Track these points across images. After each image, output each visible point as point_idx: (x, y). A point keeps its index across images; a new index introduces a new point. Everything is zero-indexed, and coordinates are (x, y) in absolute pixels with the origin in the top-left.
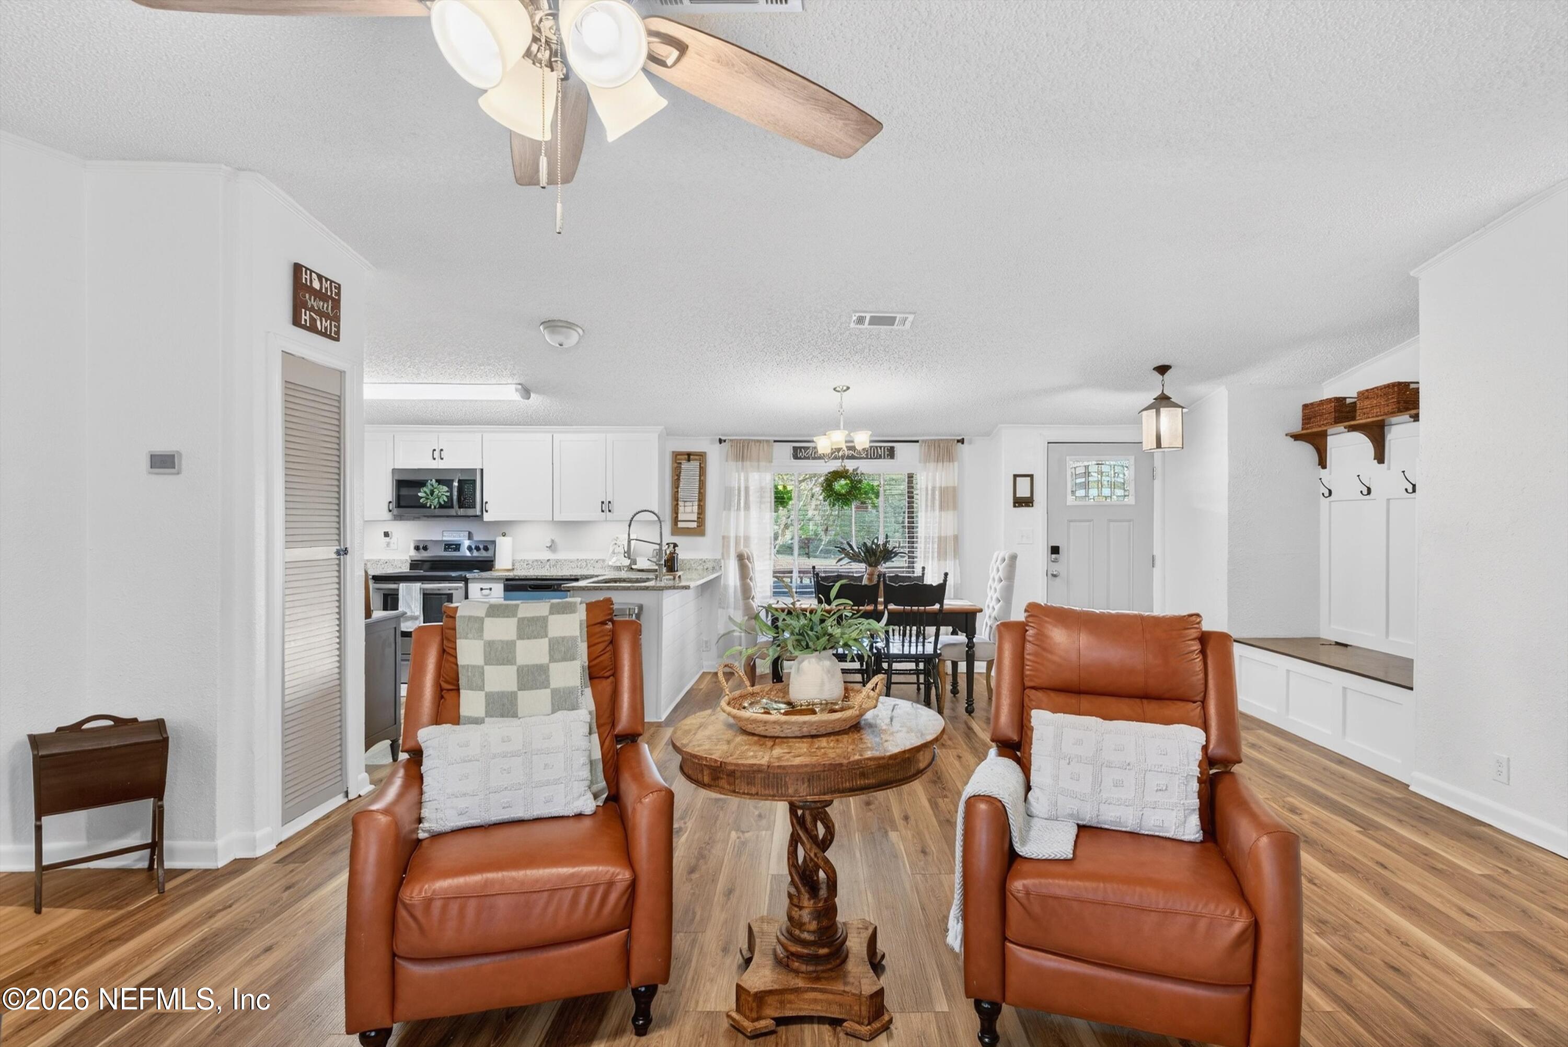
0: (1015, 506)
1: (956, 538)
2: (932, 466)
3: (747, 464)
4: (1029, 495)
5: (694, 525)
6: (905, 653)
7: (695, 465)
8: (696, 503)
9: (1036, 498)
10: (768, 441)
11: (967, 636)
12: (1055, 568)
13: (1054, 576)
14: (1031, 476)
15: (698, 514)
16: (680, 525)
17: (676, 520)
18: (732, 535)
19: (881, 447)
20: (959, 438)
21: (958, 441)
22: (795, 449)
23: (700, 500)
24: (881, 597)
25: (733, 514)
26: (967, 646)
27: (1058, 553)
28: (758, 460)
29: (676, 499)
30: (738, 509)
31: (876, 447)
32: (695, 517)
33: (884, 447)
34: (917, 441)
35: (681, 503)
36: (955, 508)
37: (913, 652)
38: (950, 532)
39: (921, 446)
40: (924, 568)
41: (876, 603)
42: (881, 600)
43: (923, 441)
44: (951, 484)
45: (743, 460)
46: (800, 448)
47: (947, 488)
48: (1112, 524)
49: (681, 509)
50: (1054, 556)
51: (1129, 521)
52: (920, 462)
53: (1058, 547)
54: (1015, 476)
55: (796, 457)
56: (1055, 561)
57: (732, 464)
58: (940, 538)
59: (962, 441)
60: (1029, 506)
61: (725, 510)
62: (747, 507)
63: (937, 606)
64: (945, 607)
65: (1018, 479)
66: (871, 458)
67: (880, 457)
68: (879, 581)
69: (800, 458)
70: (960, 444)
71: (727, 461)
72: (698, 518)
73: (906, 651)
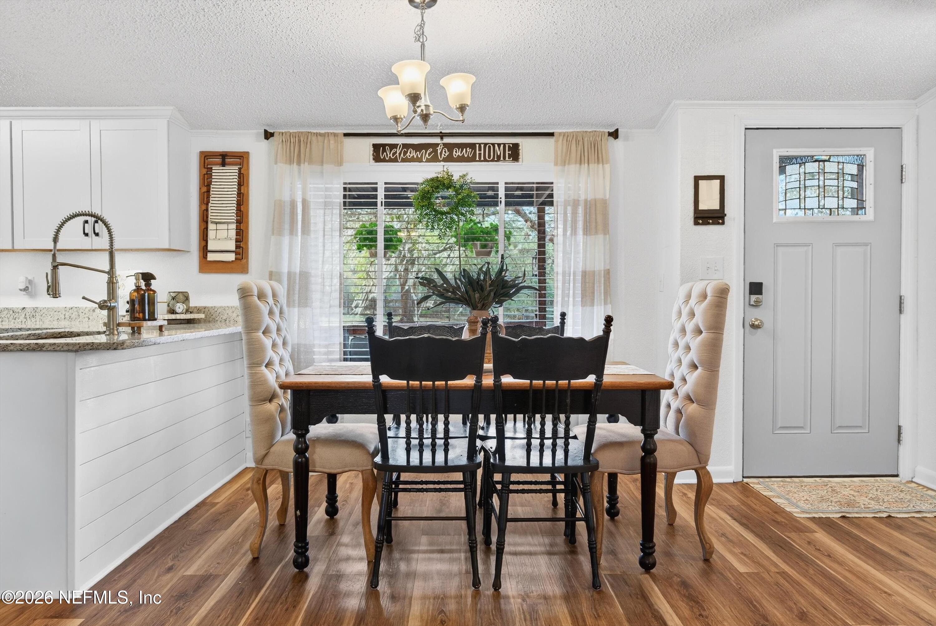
0: (696, 223)
1: (608, 273)
2: (573, 168)
3: (305, 166)
4: (717, 207)
5: (231, 257)
6: (532, 465)
7: (232, 171)
8: (234, 226)
9: (728, 210)
10: (335, 135)
11: (643, 431)
12: (755, 315)
13: (753, 326)
14: (722, 179)
15: (237, 241)
16: (211, 257)
17: (204, 250)
18: (285, 270)
19: (499, 145)
20: (612, 130)
21: (610, 134)
22: (376, 147)
23: (239, 222)
24: (489, 362)
25: (286, 240)
26: (644, 448)
27: (761, 293)
28: (322, 163)
29: (204, 219)
30: (292, 231)
31: (493, 144)
32: (232, 246)
33: (504, 144)
34: (552, 135)
35: (211, 226)
36: (606, 230)
37: (547, 461)
38: (599, 266)
39: (557, 141)
40: (563, 315)
41: (479, 372)
42: (488, 366)
43: (560, 134)
44: (600, 196)
45: (299, 163)
46: (384, 146)
47: (595, 200)
48: (840, 250)
49: (211, 234)
50: (754, 298)
51: (866, 245)
52: (556, 164)
53: (760, 285)
54: (697, 179)
55: (377, 159)
56: (757, 304)
57: (283, 168)
58: (584, 274)
59: (615, 135)
60: (719, 224)
61: (273, 234)
62: (306, 230)
63: (591, 379)
64: (606, 379)
65: (701, 182)
66: (485, 160)
67: (499, 159)
68: (484, 334)
69: (384, 160)
70: (611, 138)
71: (276, 163)
72: (237, 247)
73: (535, 461)
